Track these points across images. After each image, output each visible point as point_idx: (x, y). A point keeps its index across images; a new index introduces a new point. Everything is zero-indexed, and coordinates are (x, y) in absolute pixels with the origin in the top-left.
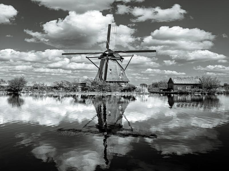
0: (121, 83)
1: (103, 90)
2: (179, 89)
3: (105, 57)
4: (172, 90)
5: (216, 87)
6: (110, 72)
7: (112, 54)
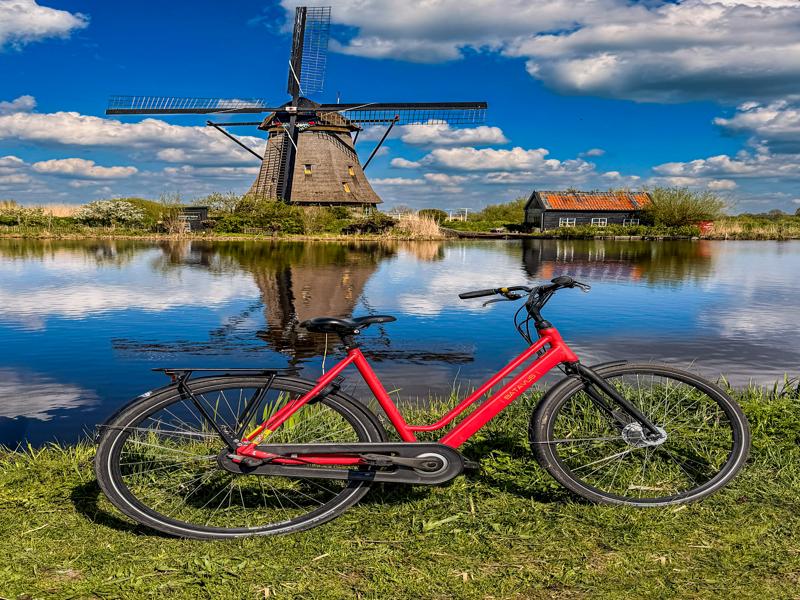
0: (349, 209)
1: (273, 229)
2: (565, 224)
3: (284, 125)
4: (538, 229)
5: (703, 219)
6: (308, 172)
7: (314, 113)
